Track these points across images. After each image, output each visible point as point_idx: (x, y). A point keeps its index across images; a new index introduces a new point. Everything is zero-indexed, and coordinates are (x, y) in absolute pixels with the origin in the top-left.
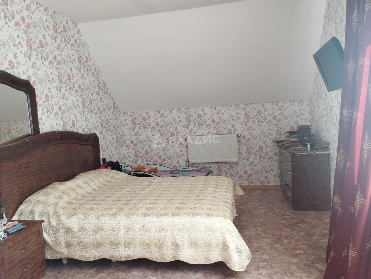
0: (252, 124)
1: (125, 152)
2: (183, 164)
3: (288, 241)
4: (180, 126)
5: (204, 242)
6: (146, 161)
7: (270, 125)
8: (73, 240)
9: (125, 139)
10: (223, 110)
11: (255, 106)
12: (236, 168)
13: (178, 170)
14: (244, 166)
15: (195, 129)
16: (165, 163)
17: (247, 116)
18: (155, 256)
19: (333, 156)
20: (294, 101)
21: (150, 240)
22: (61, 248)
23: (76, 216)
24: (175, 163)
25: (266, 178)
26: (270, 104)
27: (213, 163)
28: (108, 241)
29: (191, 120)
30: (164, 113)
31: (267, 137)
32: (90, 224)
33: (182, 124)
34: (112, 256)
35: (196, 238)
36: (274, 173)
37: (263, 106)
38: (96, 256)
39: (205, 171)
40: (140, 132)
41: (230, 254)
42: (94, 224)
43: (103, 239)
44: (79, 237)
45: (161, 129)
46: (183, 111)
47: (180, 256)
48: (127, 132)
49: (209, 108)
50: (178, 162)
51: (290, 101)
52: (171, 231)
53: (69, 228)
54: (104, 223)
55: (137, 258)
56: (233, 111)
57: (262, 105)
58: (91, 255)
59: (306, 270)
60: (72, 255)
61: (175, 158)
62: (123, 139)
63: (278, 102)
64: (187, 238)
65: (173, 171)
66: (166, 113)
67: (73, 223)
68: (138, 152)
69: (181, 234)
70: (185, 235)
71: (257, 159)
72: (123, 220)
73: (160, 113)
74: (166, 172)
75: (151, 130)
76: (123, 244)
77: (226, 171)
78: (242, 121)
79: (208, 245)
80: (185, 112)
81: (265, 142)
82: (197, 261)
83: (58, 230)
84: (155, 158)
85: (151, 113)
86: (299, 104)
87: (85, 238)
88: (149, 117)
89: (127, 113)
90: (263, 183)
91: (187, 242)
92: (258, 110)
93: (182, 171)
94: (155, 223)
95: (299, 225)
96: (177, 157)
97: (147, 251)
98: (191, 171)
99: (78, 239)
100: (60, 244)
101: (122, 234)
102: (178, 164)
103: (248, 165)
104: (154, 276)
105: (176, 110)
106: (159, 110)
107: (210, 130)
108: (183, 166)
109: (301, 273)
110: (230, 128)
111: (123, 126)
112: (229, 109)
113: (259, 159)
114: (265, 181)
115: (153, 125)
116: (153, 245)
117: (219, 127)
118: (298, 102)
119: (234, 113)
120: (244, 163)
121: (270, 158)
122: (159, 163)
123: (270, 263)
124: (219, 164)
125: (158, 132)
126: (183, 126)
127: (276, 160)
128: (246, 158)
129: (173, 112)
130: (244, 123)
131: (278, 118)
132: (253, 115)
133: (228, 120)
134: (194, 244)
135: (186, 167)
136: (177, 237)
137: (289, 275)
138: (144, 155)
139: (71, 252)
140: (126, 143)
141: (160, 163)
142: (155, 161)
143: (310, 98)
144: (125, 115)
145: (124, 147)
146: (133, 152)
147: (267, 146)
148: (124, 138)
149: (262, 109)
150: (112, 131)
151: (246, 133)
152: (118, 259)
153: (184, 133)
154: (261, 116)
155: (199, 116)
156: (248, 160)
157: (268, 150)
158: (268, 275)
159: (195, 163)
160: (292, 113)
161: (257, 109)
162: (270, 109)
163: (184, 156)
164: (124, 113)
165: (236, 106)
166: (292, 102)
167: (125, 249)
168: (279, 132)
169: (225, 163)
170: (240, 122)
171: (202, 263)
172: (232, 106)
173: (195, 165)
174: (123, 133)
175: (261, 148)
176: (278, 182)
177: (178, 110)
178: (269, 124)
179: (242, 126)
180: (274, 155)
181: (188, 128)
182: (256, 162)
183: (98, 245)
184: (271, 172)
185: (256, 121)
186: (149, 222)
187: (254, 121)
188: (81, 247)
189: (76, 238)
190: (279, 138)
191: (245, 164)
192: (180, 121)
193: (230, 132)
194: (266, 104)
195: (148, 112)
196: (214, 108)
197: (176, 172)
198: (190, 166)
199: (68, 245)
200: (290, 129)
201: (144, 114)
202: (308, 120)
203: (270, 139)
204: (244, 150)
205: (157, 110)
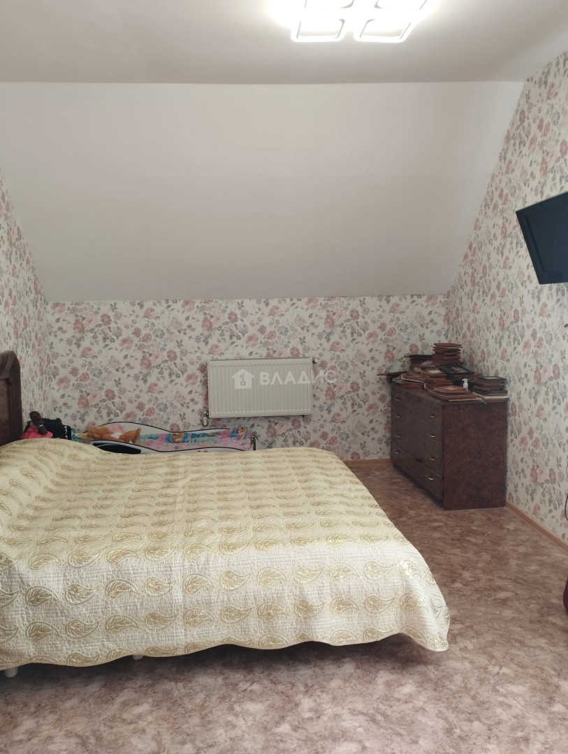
0: (341, 338)
1: (57, 395)
2: (193, 421)
3: (471, 574)
4: (190, 337)
5: (364, 598)
6: (109, 414)
7: (374, 342)
8: (51, 620)
9: (56, 364)
10: (283, 307)
11: (346, 302)
12: (305, 428)
13: (183, 434)
14: (321, 422)
15: (222, 346)
16: (152, 420)
17: (331, 321)
18: (255, 636)
19: (517, 404)
20: (419, 296)
21: (246, 603)
22: (17, 643)
23: (54, 561)
24: (175, 419)
25: (363, 446)
26: (375, 299)
27: (259, 419)
28: (143, 614)
29: (215, 326)
30: (154, 308)
31: (368, 365)
32: (95, 579)
33: (194, 334)
34: (153, 649)
35: (349, 589)
36: (377, 436)
37: (362, 303)
38: (113, 652)
39: (246, 435)
40: (95, 349)
41: (422, 618)
42: (105, 577)
43: (130, 609)
44: (67, 610)
45: (146, 344)
46: (198, 306)
47: (315, 632)
48: (61, 348)
49: (254, 301)
50: (183, 417)
51: (412, 296)
52: (294, 579)
53: (40, 590)
54: (132, 572)
55: (213, 645)
56: (302, 310)
57: (360, 301)
58: (98, 650)
59: (540, 631)
60: (48, 655)
61: (176, 407)
62: (51, 364)
63: (390, 296)
64: (329, 591)
65: (174, 437)
66: (158, 309)
67: (50, 577)
68: (88, 394)
69: (316, 584)
70: (325, 585)
71: (346, 408)
72: (178, 562)
73: (145, 309)
74: (156, 438)
75: (121, 345)
76: (181, 618)
77: (284, 433)
78: (321, 332)
79: (373, 604)
80: (202, 309)
81: (362, 375)
82: (349, 639)
83: (8, 599)
84: (130, 408)
85: (123, 307)
86: (427, 301)
87: (83, 613)
88: (118, 316)
89: (64, 305)
90: (356, 457)
91: (328, 600)
92: (353, 311)
93: (194, 436)
94: (256, 564)
95: (468, 538)
96: (179, 406)
97: (238, 627)
98: (213, 435)
99: (66, 616)
100: (14, 632)
101: (178, 595)
102: (182, 420)
103: (330, 420)
104: (253, 683)
105: (180, 303)
106: (142, 302)
107: (255, 349)
108: (193, 426)
109: (534, 638)
110: (295, 346)
111: (53, 335)
112: (295, 306)
113: (350, 409)
114: (360, 452)
115: (126, 333)
116: (251, 614)
117: (273, 343)
118: (425, 297)
119: (305, 315)
120: (322, 416)
121: (371, 407)
122: (138, 418)
123: (468, 624)
124: (272, 420)
125: (139, 349)
126: (196, 339)
127: (381, 410)
128: (326, 407)
129: (174, 306)
130: (325, 336)
131: (389, 327)
132: (341, 320)
133: (292, 328)
134: (343, 604)
135: (200, 427)
136: (309, 591)
137: (517, 645)
138: (104, 400)
139: (46, 649)
140: (58, 374)
141: (140, 419)
142: (128, 416)
143: (449, 292)
144: (58, 308)
145: (54, 383)
146: (77, 394)
147: (366, 383)
148: (53, 363)
149: (360, 309)
150: (34, 346)
151: (327, 356)
152: (166, 653)
153: (199, 354)
154: (357, 323)
155: (233, 318)
156: (329, 411)
157: (368, 391)
158: (481, 651)
159: (219, 419)
160: (415, 319)
161: (350, 308)
162: (375, 310)
163: (196, 403)
164: (56, 305)
165: (310, 301)
166: (415, 298)
167: (185, 630)
168: (389, 356)
169: (283, 417)
170: (316, 334)
171: (360, 641)
172: (302, 299)
173: (221, 423)
174: (52, 350)
175: (355, 387)
176: (384, 453)
177: (186, 303)
178: (372, 339)
179: (320, 342)
180: (379, 400)
181: (207, 343)
182: (344, 414)
183: (116, 625)
184: (372, 434)
185: (348, 332)
186: (241, 563)
187: (343, 332)
188: (72, 635)
189: (60, 614)
190: (389, 368)
191: (323, 419)
192: (189, 326)
193: (295, 352)
194: (368, 300)
195: (115, 304)
196: (264, 302)
197: (181, 439)
198: (209, 425)
199: (38, 633)
200: (411, 350)
201: (105, 309)
202: (443, 334)
203: (373, 368)
204: (322, 390)
205: (137, 302)
